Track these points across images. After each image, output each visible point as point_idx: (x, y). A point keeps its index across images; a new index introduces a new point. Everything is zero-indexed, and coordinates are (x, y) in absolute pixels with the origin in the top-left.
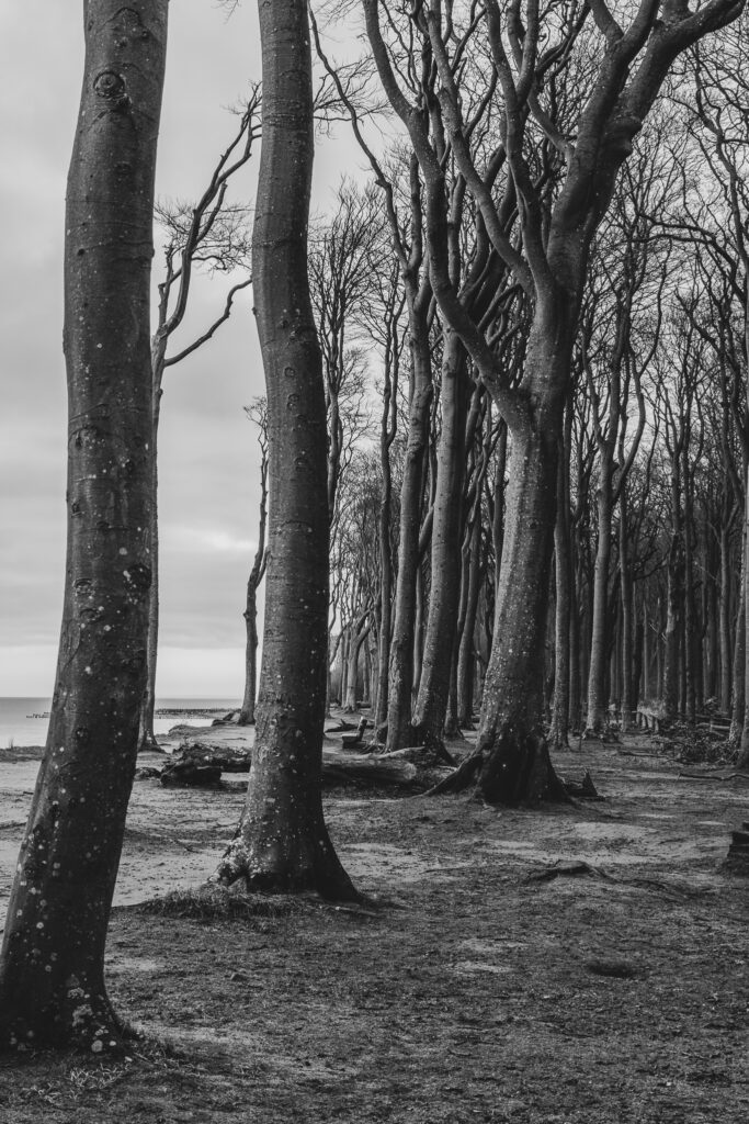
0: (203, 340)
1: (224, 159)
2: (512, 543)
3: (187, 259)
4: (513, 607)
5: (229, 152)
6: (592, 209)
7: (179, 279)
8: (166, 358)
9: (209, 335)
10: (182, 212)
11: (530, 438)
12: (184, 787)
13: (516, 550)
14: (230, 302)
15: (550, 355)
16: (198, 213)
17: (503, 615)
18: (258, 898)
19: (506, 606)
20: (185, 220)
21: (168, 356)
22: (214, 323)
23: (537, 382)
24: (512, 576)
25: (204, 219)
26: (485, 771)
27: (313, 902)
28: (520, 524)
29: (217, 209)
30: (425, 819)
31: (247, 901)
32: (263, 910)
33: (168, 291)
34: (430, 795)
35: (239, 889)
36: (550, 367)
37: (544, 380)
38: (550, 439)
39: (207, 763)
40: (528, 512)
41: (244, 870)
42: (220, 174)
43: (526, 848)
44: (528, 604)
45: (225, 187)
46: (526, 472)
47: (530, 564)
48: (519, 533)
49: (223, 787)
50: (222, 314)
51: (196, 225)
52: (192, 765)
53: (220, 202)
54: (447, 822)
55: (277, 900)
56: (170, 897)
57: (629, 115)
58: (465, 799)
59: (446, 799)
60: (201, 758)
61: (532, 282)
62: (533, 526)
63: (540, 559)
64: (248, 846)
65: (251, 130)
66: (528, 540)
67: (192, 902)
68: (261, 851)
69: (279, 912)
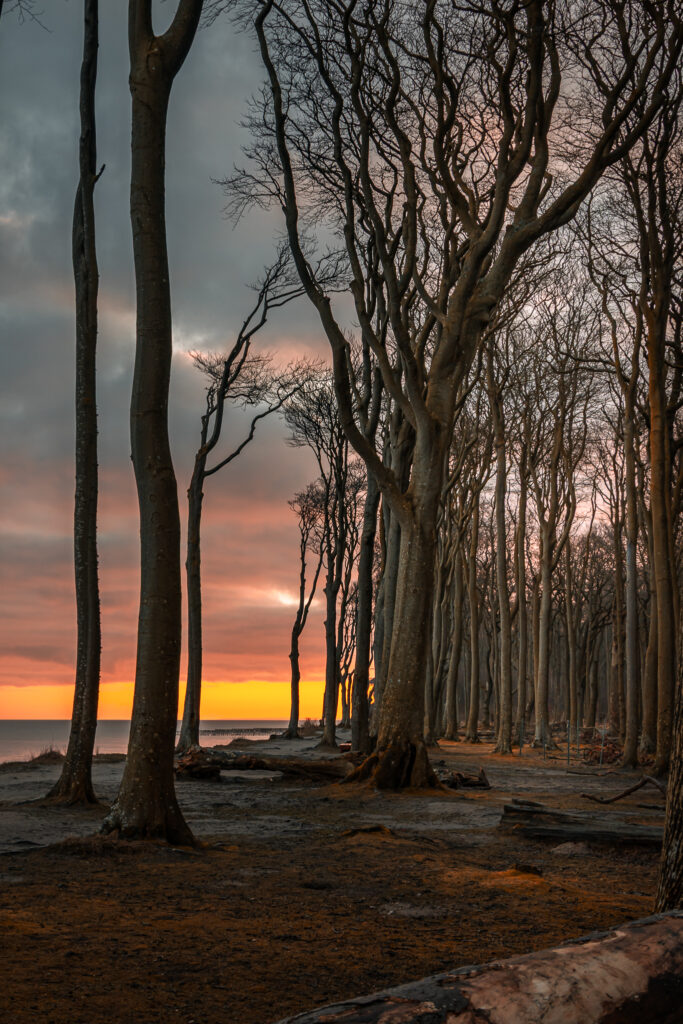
0: (233, 456)
1: (246, 324)
2: (400, 604)
3: (222, 396)
4: (401, 650)
5: (249, 319)
6: (459, 363)
7: (215, 412)
8: (206, 470)
9: (238, 452)
10: (219, 364)
11: (412, 527)
12: (191, 780)
13: (403, 609)
14: (253, 428)
15: (427, 469)
16: (228, 364)
17: (394, 655)
18: (124, 843)
19: (396, 648)
20: (221, 368)
21: (207, 469)
22: (241, 443)
23: (418, 488)
24: (400, 627)
25: (233, 368)
26: (379, 766)
27: (159, 846)
28: (406, 590)
29: (243, 361)
30: (326, 800)
31: (115, 845)
32: (123, 850)
33: (208, 421)
34: (341, 784)
35: (113, 838)
36: (427, 477)
37: (423, 487)
38: (427, 529)
39: (208, 763)
40: (411, 581)
41: (118, 826)
42: (244, 335)
43: (385, 819)
44: (412, 646)
45: (248, 344)
46: (410, 553)
47: (413, 618)
48: (405, 596)
49: (221, 780)
50: (247, 438)
51: (227, 372)
52: (197, 765)
53: (245, 355)
54: (340, 802)
55: (135, 844)
56: (66, 843)
57: (487, 294)
58: (364, 786)
59: (350, 786)
60: (205, 760)
61: (414, 418)
62: (415, 591)
63: (420, 615)
64: (122, 809)
65: (267, 302)
66: (412, 601)
67: (79, 845)
68: (129, 813)
69: (135, 852)
